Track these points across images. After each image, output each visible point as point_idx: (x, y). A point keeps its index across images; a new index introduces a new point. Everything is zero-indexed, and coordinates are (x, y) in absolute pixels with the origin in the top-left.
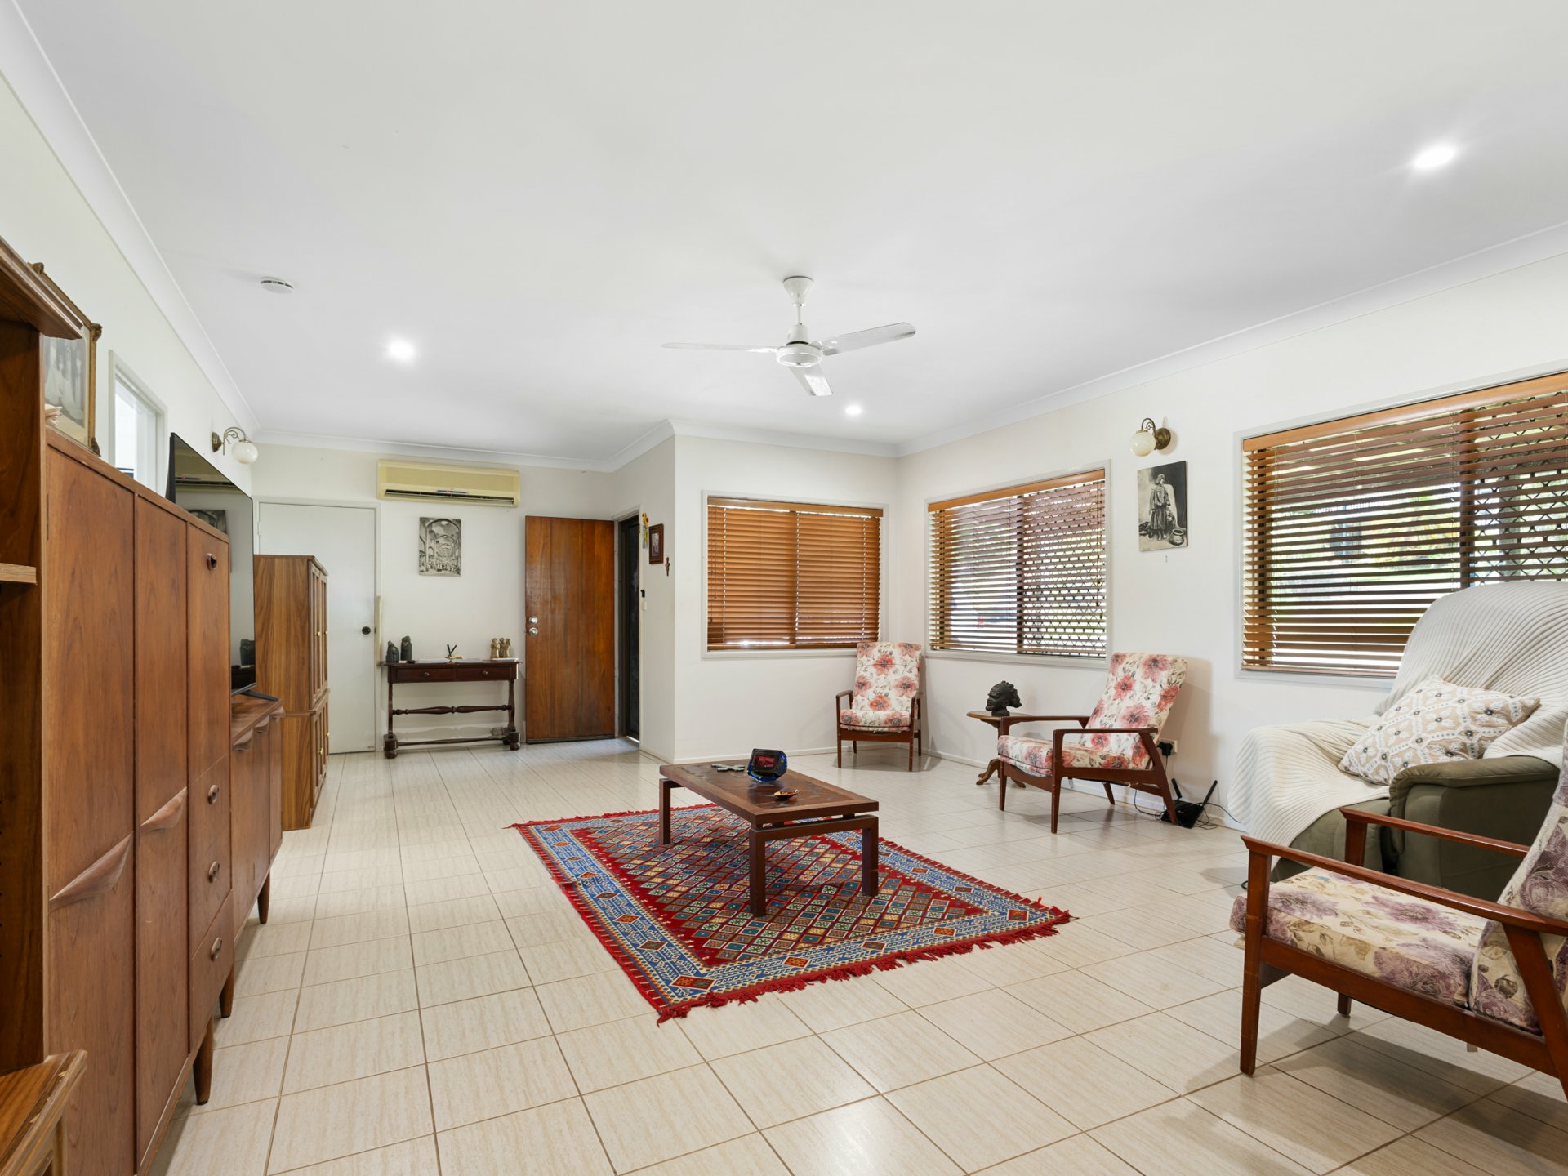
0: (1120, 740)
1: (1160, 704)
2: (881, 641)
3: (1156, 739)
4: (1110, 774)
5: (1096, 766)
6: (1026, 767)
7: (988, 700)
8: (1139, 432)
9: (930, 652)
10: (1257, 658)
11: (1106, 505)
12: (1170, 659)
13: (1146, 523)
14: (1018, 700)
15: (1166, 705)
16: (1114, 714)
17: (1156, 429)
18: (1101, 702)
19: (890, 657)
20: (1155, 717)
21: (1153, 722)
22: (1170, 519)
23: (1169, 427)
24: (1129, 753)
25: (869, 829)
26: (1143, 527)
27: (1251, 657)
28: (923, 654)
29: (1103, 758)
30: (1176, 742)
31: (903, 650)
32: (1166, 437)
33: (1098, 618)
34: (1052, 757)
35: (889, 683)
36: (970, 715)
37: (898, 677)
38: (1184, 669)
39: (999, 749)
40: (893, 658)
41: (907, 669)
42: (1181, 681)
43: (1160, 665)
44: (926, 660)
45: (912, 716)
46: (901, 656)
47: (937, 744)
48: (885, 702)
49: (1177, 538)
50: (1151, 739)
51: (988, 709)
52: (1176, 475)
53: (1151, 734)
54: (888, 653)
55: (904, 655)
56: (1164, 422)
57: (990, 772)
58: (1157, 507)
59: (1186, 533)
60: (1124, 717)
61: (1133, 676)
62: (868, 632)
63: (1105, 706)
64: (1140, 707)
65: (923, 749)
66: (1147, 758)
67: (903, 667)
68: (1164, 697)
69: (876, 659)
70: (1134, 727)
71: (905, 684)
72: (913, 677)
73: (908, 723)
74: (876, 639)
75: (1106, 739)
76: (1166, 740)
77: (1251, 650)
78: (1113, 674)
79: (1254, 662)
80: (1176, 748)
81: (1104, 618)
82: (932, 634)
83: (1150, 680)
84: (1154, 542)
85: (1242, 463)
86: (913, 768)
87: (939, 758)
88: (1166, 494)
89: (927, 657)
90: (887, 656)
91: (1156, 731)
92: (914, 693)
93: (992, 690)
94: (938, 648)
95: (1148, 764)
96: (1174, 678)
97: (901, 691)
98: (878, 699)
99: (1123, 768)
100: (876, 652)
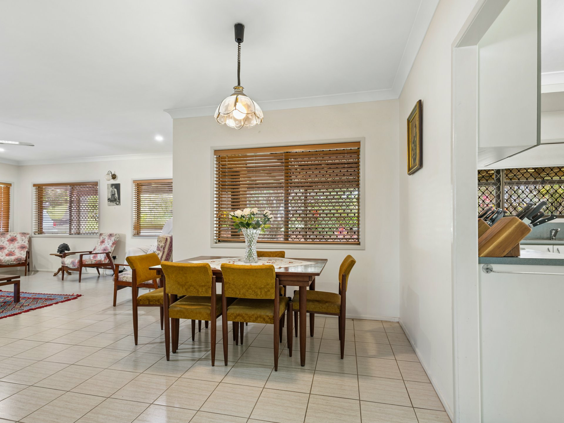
0: (100, 256)
1: (112, 246)
2: (10, 232)
3: (110, 255)
4: (98, 265)
5: (93, 263)
6: (71, 266)
7: (58, 249)
8: (107, 174)
9: (33, 235)
10: (137, 233)
11: (98, 192)
12: (115, 234)
13: (110, 198)
14: (69, 248)
15: (113, 246)
16: (99, 249)
17: (112, 174)
18: (96, 247)
19: (15, 237)
20: (110, 249)
21: (110, 250)
22: (116, 198)
23: (116, 174)
24: (103, 259)
25: (17, 284)
26: (109, 199)
27: (135, 233)
28: (30, 236)
29: (95, 261)
30: (117, 256)
31: (21, 235)
32: (115, 176)
33: (96, 223)
34: (79, 262)
35: (15, 247)
36: (51, 254)
37: (19, 244)
38: (118, 236)
39: (62, 263)
40: (17, 238)
41: (24, 241)
42: (118, 240)
43: (112, 236)
44: (32, 238)
45: (26, 257)
46: (20, 237)
47: (36, 267)
48: (13, 254)
49: (118, 203)
50: (109, 255)
51: (58, 252)
52: (117, 187)
53: (109, 254)
54: (14, 236)
55: (22, 237)
56: (115, 172)
57: (59, 272)
58: (112, 194)
59: (120, 202)
60: (102, 250)
61: (105, 239)
62: (4, 229)
63: (97, 248)
64: (107, 247)
65: (30, 269)
66: (108, 260)
67: (21, 241)
68: (113, 244)
69: (8, 239)
70: (105, 252)
71: (23, 247)
72: (26, 244)
73: (25, 259)
74: (8, 231)
75: (97, 256)
76: (114, 255)
77: (135, 231)
78: (100, 239)
79: (136, 234)
80: (117, 257)
81: (98, 224)
82: (35, 228)
83: (109, 240)
84: (112, 203)
85: (133, 186)
86: (27, 275)
87: (37, 271)
88: (115, 191)
89: (32, 237)
90: (14, 237)
91: (110, 253)
92: (27, 250)
93: (60, 246)
94: (37, 234)
95: (108, 261)
96: (116, 239)
97: (21, 249)
98: (10, 253)
99: (101, 263)
100: (8, 236)
